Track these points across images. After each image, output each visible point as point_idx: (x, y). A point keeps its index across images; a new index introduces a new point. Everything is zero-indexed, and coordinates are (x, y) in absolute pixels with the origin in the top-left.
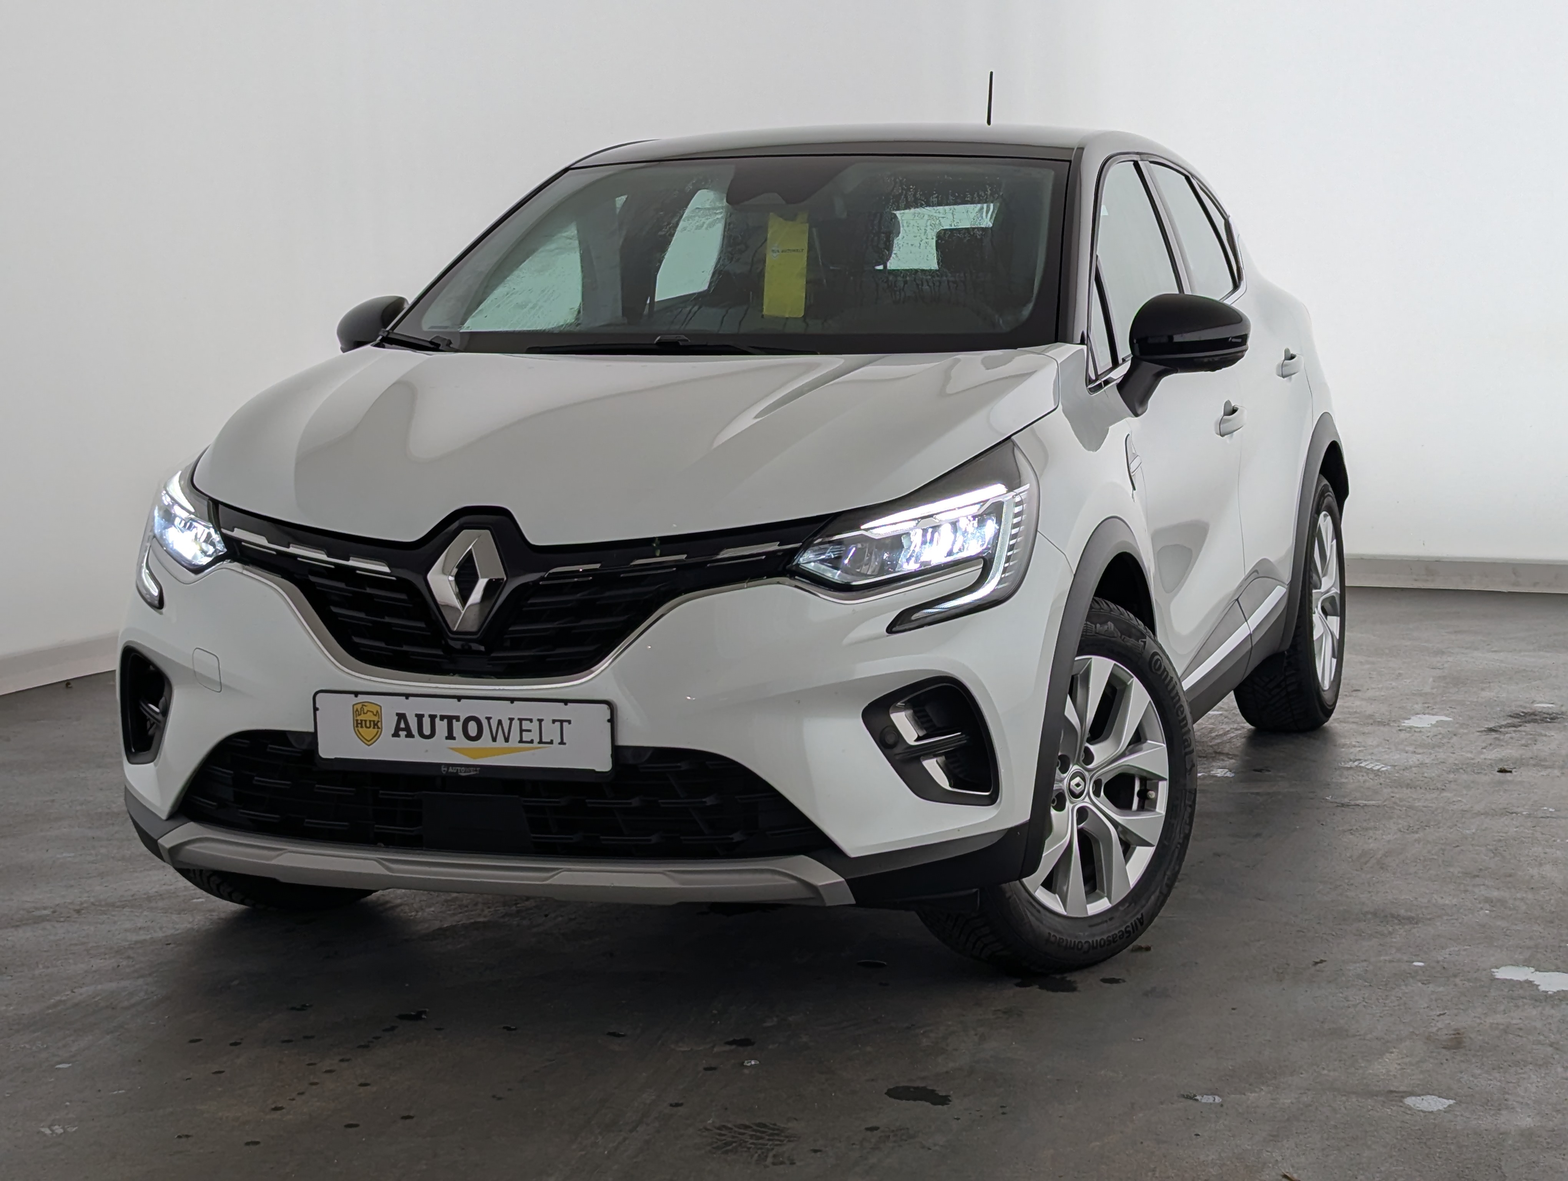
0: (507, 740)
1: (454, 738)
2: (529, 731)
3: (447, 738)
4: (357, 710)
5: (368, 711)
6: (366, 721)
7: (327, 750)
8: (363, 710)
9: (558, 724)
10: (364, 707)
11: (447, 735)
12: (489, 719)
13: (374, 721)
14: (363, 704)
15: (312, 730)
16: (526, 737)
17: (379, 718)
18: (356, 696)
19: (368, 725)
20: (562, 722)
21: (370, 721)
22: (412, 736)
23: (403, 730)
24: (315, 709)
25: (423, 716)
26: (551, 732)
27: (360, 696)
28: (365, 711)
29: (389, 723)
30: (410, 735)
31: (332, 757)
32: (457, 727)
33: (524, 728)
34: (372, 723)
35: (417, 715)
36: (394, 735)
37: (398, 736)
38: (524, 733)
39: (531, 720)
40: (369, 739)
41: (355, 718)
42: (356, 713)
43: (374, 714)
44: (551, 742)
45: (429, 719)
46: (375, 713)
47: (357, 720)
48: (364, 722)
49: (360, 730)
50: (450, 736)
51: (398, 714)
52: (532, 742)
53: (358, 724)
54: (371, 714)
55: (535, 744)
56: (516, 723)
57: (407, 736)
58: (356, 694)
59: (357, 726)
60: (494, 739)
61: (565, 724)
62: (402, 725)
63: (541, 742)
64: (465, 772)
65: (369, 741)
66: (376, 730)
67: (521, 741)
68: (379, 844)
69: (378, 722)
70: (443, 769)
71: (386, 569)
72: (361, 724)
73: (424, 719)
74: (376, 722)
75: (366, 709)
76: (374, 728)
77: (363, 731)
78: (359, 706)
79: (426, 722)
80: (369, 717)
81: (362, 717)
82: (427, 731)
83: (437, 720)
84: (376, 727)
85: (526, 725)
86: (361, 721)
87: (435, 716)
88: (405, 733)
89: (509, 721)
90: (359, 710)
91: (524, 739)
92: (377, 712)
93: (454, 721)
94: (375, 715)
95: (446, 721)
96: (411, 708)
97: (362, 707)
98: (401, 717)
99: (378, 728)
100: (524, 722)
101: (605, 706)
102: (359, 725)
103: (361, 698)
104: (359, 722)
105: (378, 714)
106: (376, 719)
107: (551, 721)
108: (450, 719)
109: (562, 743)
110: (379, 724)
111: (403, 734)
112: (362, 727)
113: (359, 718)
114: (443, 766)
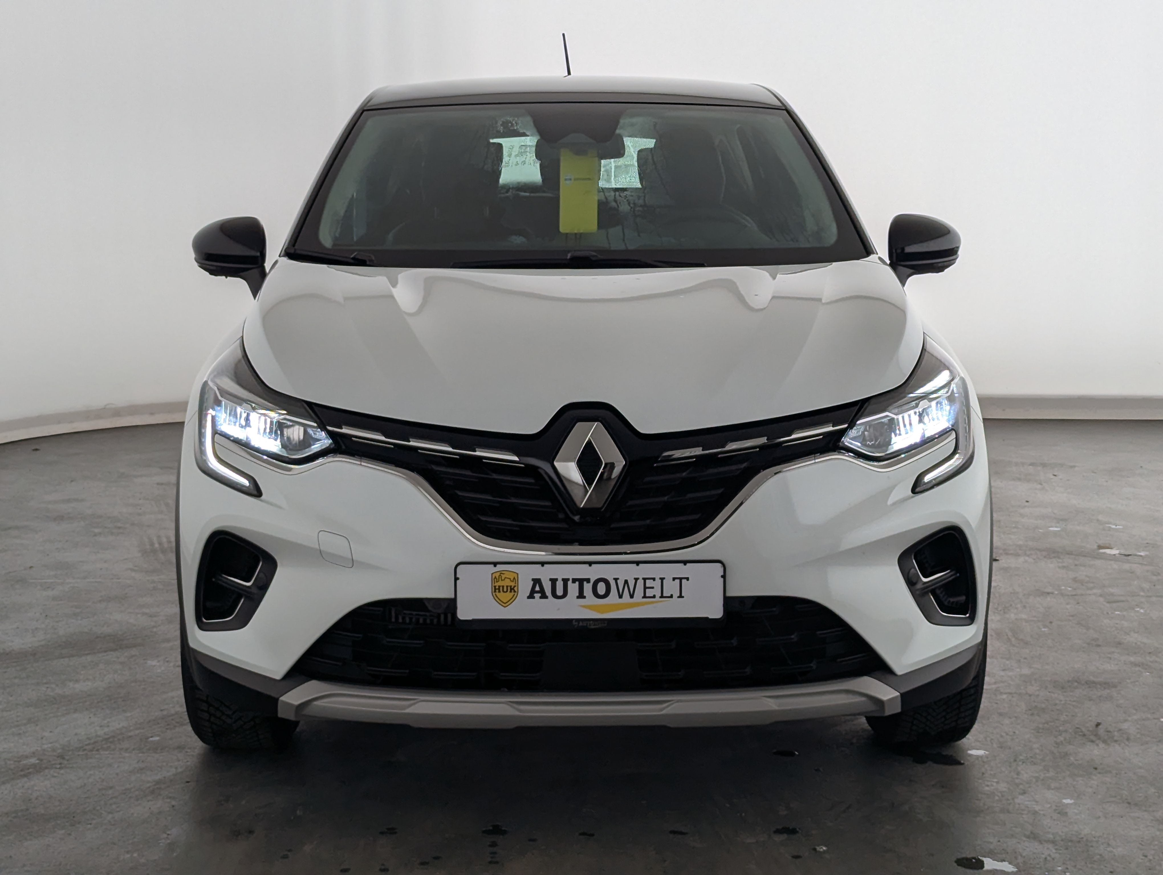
0: (632, 596)
1: (584, 597)
2: (653, 588)
3: (578, 597)
4: (495, 577)
5: (505, 578)
6: (503, 587)
7: (464, 613)
8: (501, 578)
9: (678, 581)
10: (502, 575)
11: (578, 595)
12: (616, 580)
13: (511, 586)
14: (501, 573)
15: (453, 596)
16: (649, 592)
17: (515, 583)
18: (495, 566)
19: (505, 590)
20: (681, 579)
21: (507, 587)
22: (546, 597)
23: (537, 592)
24: (456, 579)
25: (556, 580)
26: (671, 588)
27: (498, 566)
28: (503, 579)
29: (525, 587)
30: (544, 596)
31: (470, 618)
32: (588, 588)
33: (647, 585)
34: (509, 588)
35: (551, 580)
36: (529, 597)
37: (534, 598)
38: (647, 590)
39: (654, 579)
40: (505, 602)
41: (493, 585)
42: (495, 580)
43: (511, 581)
44: (671, 596)
45: (562, 582)
46: (512, 579)
47: (495, 587)
48: (501, 588)
49: (497, 593)
50: (581, 596)
51: (533, 580)
52: (654, 597)
53: (496, 589)
54: (509, 580)
55: (657, 598)
56: (640, 583)
57: (541, 598)
58: (495, 564)
59: (495, 592)
60: (621, 596)
61: (684, 581)
62: (537, 588)
63: (662, 597)
64: (594, 625)
65: (505, 603)
66: (513, 593)
67: (645, 597)
68: (502, 689)
69: (515, 586)
70: (574, 623)
71: (516, 458)
72: (499, 589)
73: (557, 582)
74: (512, 587)
75: (503, 576)
76: (511, 592)
77: (501, 595)
78: (497, 575)
79: (560, 585)
80: (507, 583)
81: (500, 583)
82: (560, 592)
83: (570, 583)
84: (513, 591)
85: (649, 583)
86: (499, 587)
87: (568, 580)
88: (540, 595)
89: (634, 581)
90: (497, 577)
91: (647, 595)
92: (514, 578)
93: (585, 583)
94: (513, 581)
95: (577, 583)
96: (545, 574)
97: (500, 575)
98: (537, 581)
99: (515, 592)
100: (647, 581)
101: (719, 565)
102: (497, 591)
103: (500, 567)
104: (497, 587)
105: (515, 580)
106: (513, 584)
107: (672, 579)
108: (581, 582)
109: (681, 596)
110: (516, 589)
111: (537, 596)
112: (499, 592)
113: (497, 584)
114: (574, 621)
